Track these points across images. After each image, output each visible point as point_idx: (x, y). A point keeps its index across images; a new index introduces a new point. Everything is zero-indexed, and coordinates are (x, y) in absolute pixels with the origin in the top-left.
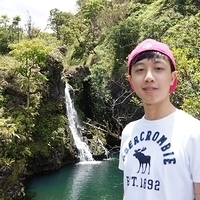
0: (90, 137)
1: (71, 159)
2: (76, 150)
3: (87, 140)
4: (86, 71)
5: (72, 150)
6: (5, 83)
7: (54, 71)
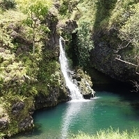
0: (79, 79)
1: (64, 98)
2: (68, 90)
3: (76, 82)
4: (74, 25)
5: (65, 90)
6: (14, 33)
7: (51, 24)
